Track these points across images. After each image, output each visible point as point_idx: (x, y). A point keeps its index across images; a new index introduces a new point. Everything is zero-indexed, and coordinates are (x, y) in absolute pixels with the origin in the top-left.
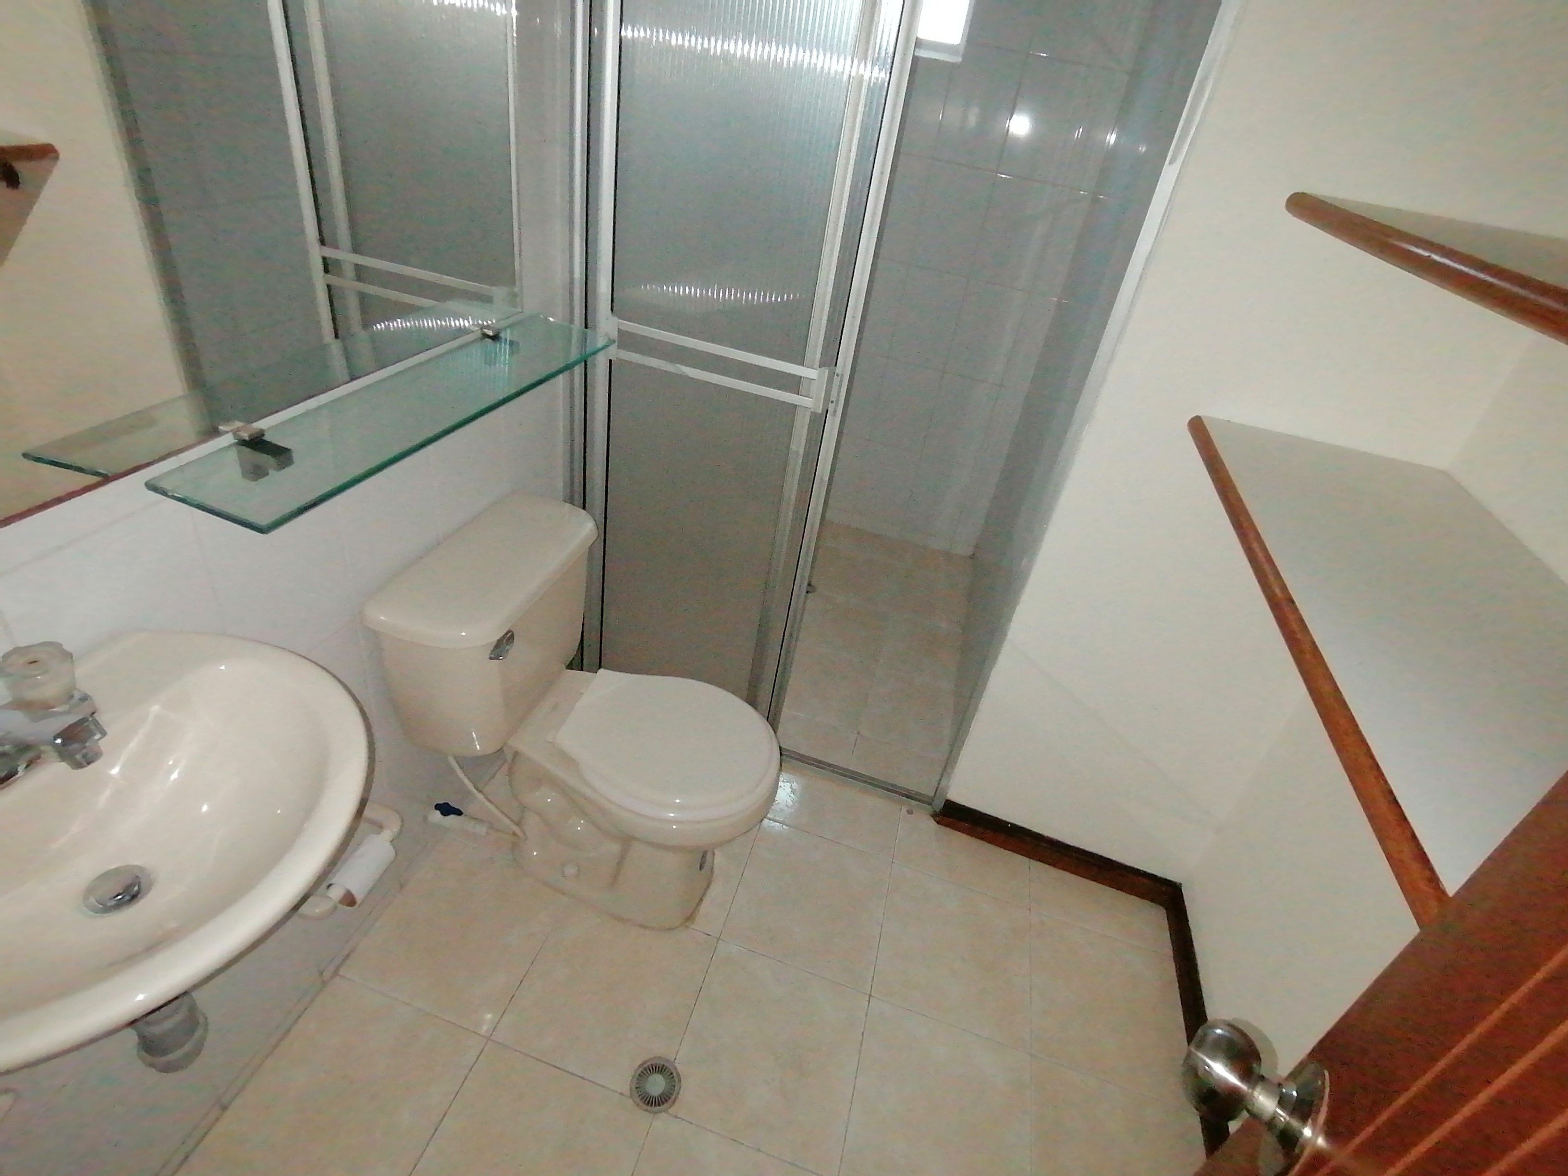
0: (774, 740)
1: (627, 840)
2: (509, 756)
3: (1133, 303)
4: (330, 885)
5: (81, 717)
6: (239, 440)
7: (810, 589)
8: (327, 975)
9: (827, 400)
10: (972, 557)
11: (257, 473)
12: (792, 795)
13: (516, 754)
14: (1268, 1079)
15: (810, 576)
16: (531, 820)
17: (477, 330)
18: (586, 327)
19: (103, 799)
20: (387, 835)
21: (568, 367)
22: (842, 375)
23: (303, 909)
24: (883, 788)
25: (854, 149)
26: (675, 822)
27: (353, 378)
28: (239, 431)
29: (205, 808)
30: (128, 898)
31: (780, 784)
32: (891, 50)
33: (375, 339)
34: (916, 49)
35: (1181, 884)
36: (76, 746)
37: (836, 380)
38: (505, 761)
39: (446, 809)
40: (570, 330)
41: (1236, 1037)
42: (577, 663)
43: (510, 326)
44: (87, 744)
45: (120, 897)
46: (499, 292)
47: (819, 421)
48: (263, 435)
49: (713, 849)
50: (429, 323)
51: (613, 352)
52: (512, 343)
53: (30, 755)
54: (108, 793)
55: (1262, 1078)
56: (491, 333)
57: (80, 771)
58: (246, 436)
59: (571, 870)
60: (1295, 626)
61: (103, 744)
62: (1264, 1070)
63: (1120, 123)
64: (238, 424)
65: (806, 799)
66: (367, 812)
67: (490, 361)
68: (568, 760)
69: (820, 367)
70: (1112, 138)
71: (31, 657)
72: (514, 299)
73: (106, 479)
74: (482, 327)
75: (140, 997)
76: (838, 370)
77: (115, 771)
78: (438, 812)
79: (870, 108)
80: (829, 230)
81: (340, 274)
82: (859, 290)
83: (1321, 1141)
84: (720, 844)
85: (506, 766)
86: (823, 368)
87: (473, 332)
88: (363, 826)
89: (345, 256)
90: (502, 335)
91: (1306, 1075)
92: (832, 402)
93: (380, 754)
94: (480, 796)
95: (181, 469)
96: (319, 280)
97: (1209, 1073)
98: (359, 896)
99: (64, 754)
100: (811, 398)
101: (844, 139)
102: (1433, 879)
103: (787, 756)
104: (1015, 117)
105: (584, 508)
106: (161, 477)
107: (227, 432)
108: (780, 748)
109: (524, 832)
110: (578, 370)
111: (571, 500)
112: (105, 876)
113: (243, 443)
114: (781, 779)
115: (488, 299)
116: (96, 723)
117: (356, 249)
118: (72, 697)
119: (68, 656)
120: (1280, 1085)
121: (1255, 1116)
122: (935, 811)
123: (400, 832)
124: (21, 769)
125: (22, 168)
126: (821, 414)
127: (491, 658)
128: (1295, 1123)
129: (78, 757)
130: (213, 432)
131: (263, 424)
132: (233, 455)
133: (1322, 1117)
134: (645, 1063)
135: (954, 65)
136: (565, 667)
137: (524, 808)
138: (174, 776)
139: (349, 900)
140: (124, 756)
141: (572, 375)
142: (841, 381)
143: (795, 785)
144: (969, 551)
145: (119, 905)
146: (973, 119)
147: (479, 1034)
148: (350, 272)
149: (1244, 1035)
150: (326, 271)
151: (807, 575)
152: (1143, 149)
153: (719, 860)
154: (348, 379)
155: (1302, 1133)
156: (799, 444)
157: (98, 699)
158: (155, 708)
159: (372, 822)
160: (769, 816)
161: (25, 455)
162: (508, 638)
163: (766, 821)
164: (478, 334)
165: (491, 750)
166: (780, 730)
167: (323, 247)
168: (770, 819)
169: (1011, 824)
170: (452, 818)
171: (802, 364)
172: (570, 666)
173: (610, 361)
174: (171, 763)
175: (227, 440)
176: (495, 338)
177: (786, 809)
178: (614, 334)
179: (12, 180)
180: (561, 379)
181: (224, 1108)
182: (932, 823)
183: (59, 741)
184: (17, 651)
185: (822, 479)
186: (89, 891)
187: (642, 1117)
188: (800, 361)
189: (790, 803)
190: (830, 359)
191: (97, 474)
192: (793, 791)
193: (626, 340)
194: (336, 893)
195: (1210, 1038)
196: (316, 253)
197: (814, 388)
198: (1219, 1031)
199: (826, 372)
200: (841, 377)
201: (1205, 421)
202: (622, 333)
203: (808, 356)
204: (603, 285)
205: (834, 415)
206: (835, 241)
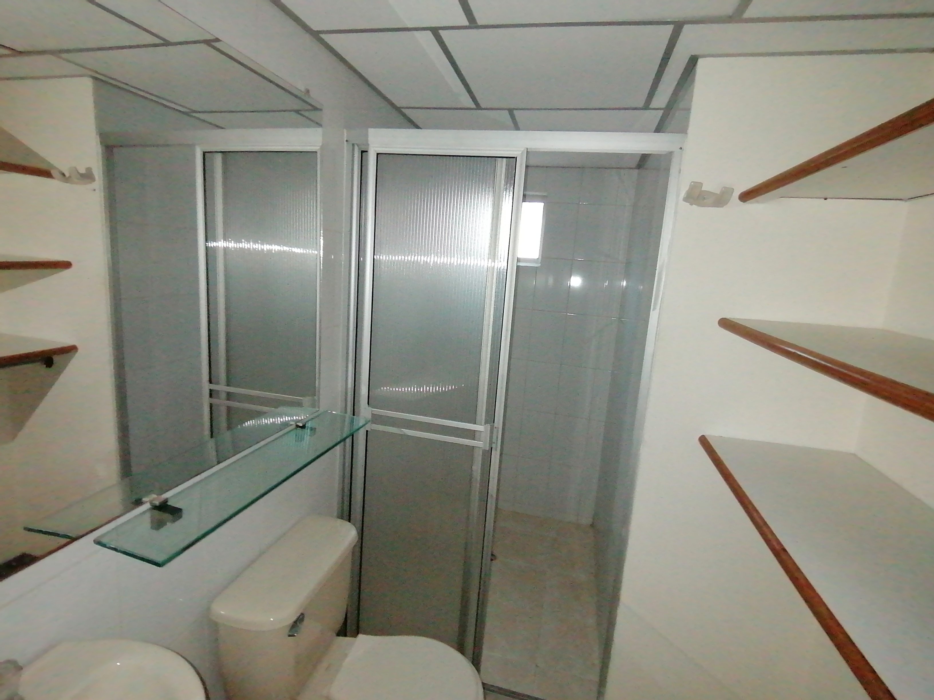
6: (153, 506)
9: (491, 442)
10: (592, 525)
11: (159, 525)
17: (293, 423)
18: (354, 415)
21: (344, 440)
22: (498, 428)
25: (492, 317)
28: (154, 500)
34: (518, 263)
37: (495, 430)
40: (345, 417)
42: (343, 632)
43: (311, 420)
46: (306, 400)
47: (488, 454)
48: (167, 502)
50: (264, 421)
51: (368, 427)
52: (312, 429)
56: (301, 425)
58: (157, 503)
63: (627, 276)
64: (154, 496)
67: (299, 439)
69: (485, 424)
72: (313, 405)
73: (73, 540)
74: (296, 421)
76: (496, 425)
81: (218, 397)
82: (503, 376)
86: (487, 425)
89: (222, 387)
90: (307, 425)
92: (494, 443)
95: (115, 529)
96: (206, 401)
100: (482, 442)
103: (489, 690)
105: (349, 522)
106: (103, 536)
107: (147, 502)
110: (349, 441)
111: (341, 517)
113: (155, 508)
115: (299, 404)
117: (228, 384)
125: (57, 358)
126: (488, 451)
127: (289, 636)
130: (138, 503)
131: (168, 495)
132: (147, 517)
135: (537, 268)
136: (335, 635)
141: (345, 445)
142: (498, 430)
144: (589, 521)
146: (551, 281)
148: (223, 396)
150: (211, 396)
151: (490, 549)
152: (640, 288)
154: (216, 462)
156: (477, 468)
161: (25, 528)
162: (300, 619)
164: (294, 426)
167: (210, 384)
171: (475, 423)
172: (338, 635)
173: (367, 431)
175: (146, 506)
176: (303, 427)
178: (369, 417)
179: (49, 363)
180: (338, 448)
185: (492, 496)
188: (474, 421)
190: (490, 419)
191: (67, 537)
193: (376, 419)
196: (206, 387)
197: (483, 436)
199: (489, 426)
200: (497, 428)
201: (707, 437)
202: (373, 415)
203: (478, 418)
204: (364, 390)
205: (496, 450)
206: (487, 347)
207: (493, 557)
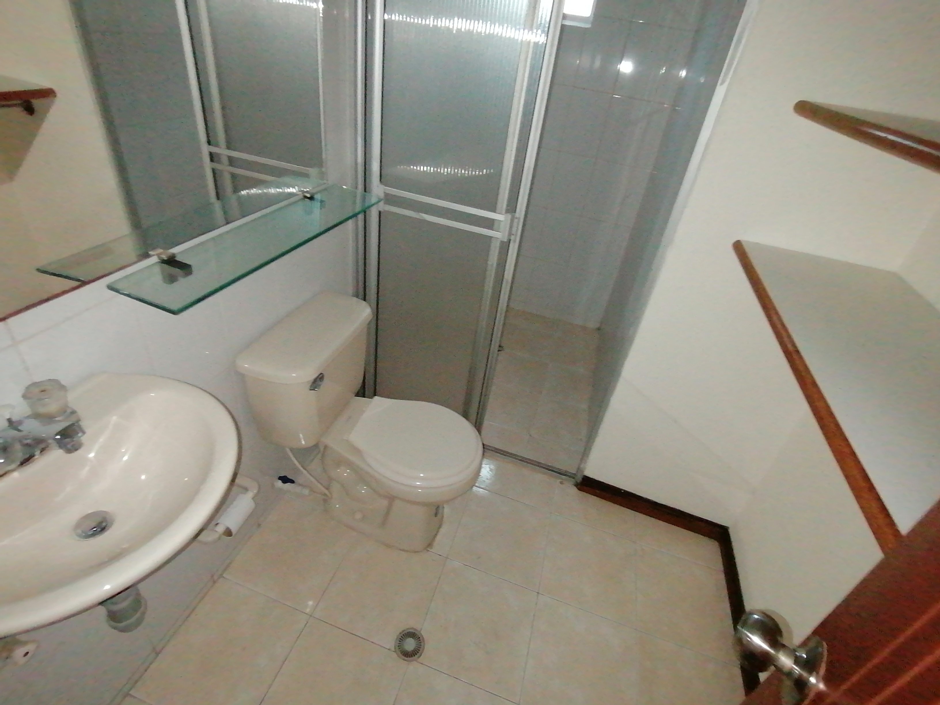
0: (480, 440)
1: (392, 499)
2: (322, 449)
3: (699, 169)
4: (217, 524)
5: (71, 423)
6: (161, 260)
7: (500, 349)
8: (215, 578)
9: (510, 234)
10: (599, 329)
11: (171, 279)
12: (490, 472)
13: (326, 447)
14: (787, 646)
15: (500, 341)
16: (336, 487)
17: (301, 194)
18: (365, 191)
19: (85, 472)
20: (250, 495)
21: (355, 215)
23: (199, 538)
24: (544, 468)
25: (526, 80)
26: (420, 488)
27: (228, 223)
28: (161, 255)
29: (143, 477)
30: (99, 530)
31: (483, 466)
32: (548, 19)
33: (240, 199)
34: (563, 20)
35: (728, 527)
36: (67, 440)
37: (516, 220)
38: (319, 452)
39: (285, 480)
40: (356, 193)
41: (766, 620)
42: (362, 393)
43: (319, 192)
44: (74, 439)
45: (95, 529)
46: (313, 171)
47: (505, 247)
48: (175, 257)
49: (443, 505)
50: (272, 191)
51: (382, 206)
52: (322, 202)
53: (42, 446)
54: (87, 468)
55: (784, 646)
56: (308, 195)
57: (72, 454)
58: (165, 257)
59: (358, 516)
60: (801, 368)
61: (84, 439)
62: (785, 642)
63: (688, 64)
64: (160, 251)
65: (498, 475)
66: (237, 481)
67: (309, 212)
68: (357, 451)
69: (506, 213)
70: (683, 73)
71: (43, 388)
72: (322, 175)
73: (84, 283)
74: (303, 192)
75: (107, 587)
76: (517, 215)
77: (92, 455)
78: (280, 481)
79: (536, 54)
80: (511, 130)
81: (219, 162)
82: (529, 169)
83: (822, 686)
84: (447, 502)
85: (319, 456)
87: (298, 195)
88: (235, 489)
89: (222, 151)
90: (316, 196)
91: (812, 644)
92: (513, 235)
93: (245, 446)
94: (305, 472)
95: (126, 277)
96: (208, 166)
97: (750, 643)
98: (234, 530)
99: (61, 444)
100: (500, 232)
101: (520, 74)
102: (892, 524)
103: (487, 449)
104: (623, 62)
105: (365, 300)
106: (116, 282)
107: (154, 255)
108: (483, 445)
109: (331, 493)
110: (361, 217)
111: (357, 296)
112: (88, 517)
113: (164, 262)
114: (484, 463)
115: (306, 176)
116: (80, 427)
117: (228, 148)
118: (65, 412)
119: (62, 388)
120: (795, 651)
121: (779, 670)
122: (577, 482)
123: (259, 492)
124: (37, 453)
125: (36, 103)
126: (506, 243)
127: (311, 390)
128: (805, 674)
129: (69, 446)
130: (146, 256)
131: (175, 250)
132: (157, 270)
133: (822, 670)
134: (403, 631)
135: (586, 29)
136: (354, 395)
137: (331, 479)
138: (125, 458)
139: (228, 533)
140: (97, 447)
141: (357, 220)
142: (519, 222)
143: (492, 467)
144: (597, 325)
145: (94, 535)
146: (598, 64)
147: (305, 613)
148: (225, 160)
149: (773, 619)
150: (212, 160)
151: (498, 340)
152: (702, 80)
153: (447, 510)
154: (224, 222)
155: (808, 681)
156: (493, 261)
157: (81, 412)
158: (115, 418)
159: (239, 486)
160: (477, 484)
161: (38, 270)
162: (320, 378)
163: (475, 488)
164: (301, 196)
165: (311, 443)
166: (483, 432)
167: (209, 146)
168: (477, 487)
169: (624, 490)
170: (288, 485)
171: (495, 212)
172: (357, 395)
173: (380, 212)
174: (123, 450)
175: (154, 260)
176: (311, 198)
177: (487, 481)
178: (382, 195)
179: (30, 110)
180: (350, 222)
181: (157, 654)
182: (575, 490)
183: (58, 437)
184: (35, 384)
185: (507, 282)
186: (78, 525)
187: (402, 663)
188: (494, 211)
189: (489, 477)
190: (512, 208)
191: (79, 280)
192: (491, 470)
193: (389, 199)
194: (221, 529)
195: (750, 622)
196: (205, 149)
197: (502, 224)
198: (756, 616)
199: (509, 216)
200: (519, 219)
201: (743, 243)
202: (386, 195)
203: (499, 205)
204: (375, 166)
205: (515, 241)
206: (514, 137)
207: (501, 348)
